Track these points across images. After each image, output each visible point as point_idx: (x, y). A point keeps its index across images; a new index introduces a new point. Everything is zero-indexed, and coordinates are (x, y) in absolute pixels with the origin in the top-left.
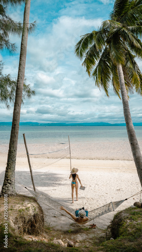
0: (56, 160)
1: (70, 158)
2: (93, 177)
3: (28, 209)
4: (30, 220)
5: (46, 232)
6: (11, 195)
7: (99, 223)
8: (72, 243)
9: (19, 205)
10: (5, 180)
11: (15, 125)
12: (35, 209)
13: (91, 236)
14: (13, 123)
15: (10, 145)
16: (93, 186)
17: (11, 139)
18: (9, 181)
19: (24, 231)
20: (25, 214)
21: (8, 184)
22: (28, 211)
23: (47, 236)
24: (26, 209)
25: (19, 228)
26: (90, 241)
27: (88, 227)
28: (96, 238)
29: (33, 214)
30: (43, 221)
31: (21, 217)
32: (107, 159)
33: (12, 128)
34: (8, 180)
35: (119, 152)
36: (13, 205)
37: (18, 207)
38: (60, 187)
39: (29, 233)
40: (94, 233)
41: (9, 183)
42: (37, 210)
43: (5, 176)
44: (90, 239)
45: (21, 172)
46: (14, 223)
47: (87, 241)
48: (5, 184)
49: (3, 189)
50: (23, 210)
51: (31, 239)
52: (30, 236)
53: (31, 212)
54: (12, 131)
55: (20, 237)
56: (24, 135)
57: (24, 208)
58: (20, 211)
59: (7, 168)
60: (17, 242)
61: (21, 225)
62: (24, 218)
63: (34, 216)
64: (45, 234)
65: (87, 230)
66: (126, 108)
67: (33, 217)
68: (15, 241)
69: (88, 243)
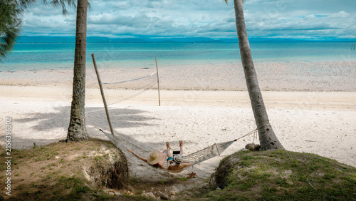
0: (137, 91)
1: (158, 89)
2: (191, 113)
3: (106, 156)
4: (110, 170)
5: (132, 185)
6: (82, 139)
7: (200, 171)
8: (167, 196)
9: (94, 152)
10: (71, 120)
11: (80, 41)
12: (116, 156)
13: (190, 187)
14: (76, 38)
15: (75, 70)
16: (190, 125)
17: (76, 62)
18: (77, 121)
19: (104, 183)
20: (102, 162)
21: (76, 125)
22: (108, 159)
23: (133, 189)
24: (104, 156)
25: (96, 180)
26: (189, 193)
27: (186, 176)
28: (197, 189)
29: (113, 163)
30: (127, 171)
31: (98, 167)
32: (208, 89)
33: (77, 45)
34: (75, 119)
35: (225, 79)
36: (87, 151)
37: (93, 154)
38: (146, 127)
39: (110, 186)
40: (193, 182)
41: (78, 123)
42: (119, 157)
43: (72, 114)
44: (189, 190)
45: (90, 108)
46: (90, 175)
47: (185, 193)
48: (71, 125)
49: (69, 131)
50: (100, 157)
51: (112, 194)
52: (111, 190)
53: (111, 160)
54: (76, 50)
55: (100, 191)
56: (93, 55)
57: (101, 155)
58: (96, 159)
59: (72, 103)
60: (97, 197)
61: (98, 176)
62: (103, 168)
63: (115, 165)
64: (130, 187)
65: (185, 180)
66: (239, 16)
67: (113, 167)
68: (94, 196)
69: (186, 195)
